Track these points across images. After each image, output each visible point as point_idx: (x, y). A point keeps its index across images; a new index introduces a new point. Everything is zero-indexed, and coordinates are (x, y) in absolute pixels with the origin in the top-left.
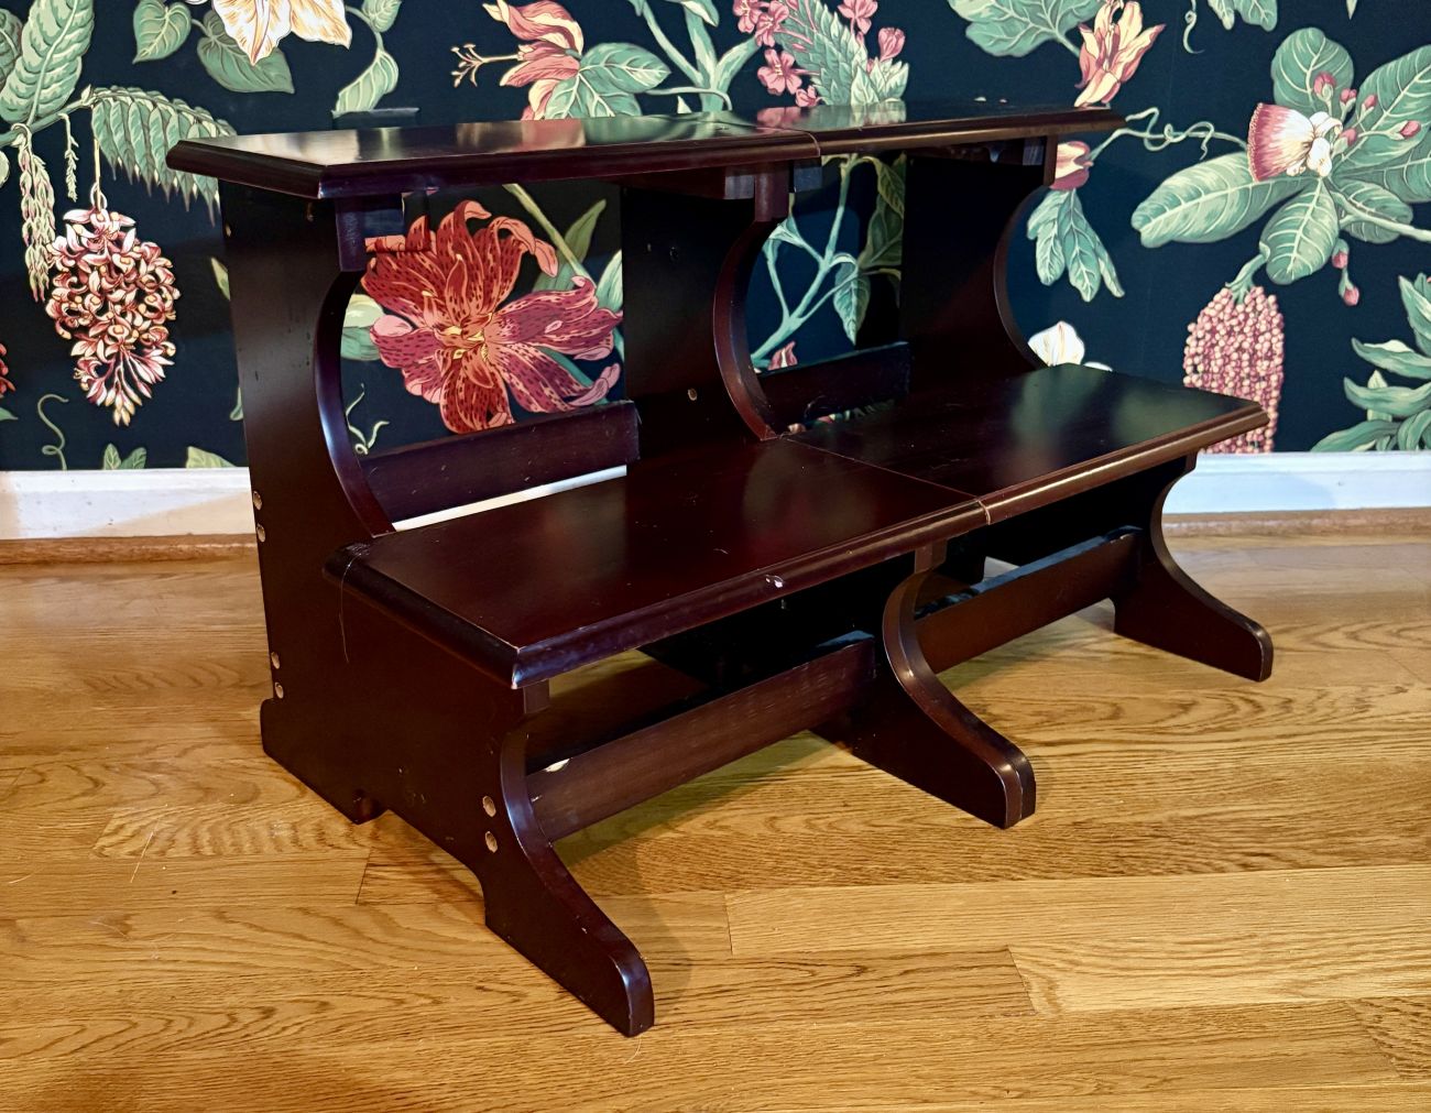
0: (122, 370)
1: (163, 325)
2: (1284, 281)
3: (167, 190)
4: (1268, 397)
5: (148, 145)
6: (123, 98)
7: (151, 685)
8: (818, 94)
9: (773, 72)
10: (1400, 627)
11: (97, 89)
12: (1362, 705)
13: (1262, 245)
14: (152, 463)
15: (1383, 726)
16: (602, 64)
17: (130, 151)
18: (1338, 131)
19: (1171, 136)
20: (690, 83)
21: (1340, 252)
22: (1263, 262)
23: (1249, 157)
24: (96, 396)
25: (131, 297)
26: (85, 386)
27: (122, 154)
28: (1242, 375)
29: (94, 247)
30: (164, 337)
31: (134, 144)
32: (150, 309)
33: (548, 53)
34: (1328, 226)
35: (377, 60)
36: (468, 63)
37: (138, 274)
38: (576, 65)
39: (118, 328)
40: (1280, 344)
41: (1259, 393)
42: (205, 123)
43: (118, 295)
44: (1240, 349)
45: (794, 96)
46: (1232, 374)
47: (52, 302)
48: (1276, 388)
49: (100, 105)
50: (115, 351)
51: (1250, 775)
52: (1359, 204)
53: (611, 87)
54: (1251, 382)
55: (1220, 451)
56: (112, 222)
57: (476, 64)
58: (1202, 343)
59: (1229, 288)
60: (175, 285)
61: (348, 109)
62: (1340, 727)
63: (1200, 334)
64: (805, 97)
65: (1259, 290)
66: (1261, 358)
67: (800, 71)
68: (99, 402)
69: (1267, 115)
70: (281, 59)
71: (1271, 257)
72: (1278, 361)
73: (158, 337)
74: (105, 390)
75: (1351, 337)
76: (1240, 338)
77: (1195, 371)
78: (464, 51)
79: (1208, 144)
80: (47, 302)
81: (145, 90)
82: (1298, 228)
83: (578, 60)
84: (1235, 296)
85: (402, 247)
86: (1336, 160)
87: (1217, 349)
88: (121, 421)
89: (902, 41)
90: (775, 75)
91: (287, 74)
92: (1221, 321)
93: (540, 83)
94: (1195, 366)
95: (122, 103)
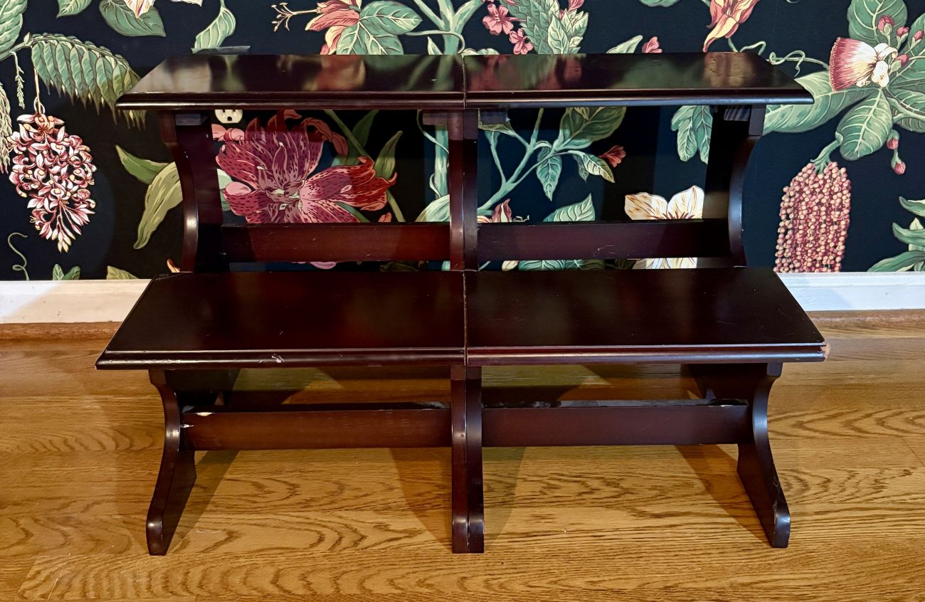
0: (61, 217)
1: (86, 188)
2: (852, 158)
3: (84, 101)
4: (838, 235)
5: (70, 72)
6: (52, 41)
7: (72, 449)
8: (525, 34)
9: (494, 20)
10: (915, 414)
11: (34, 35)
12: (878, 486)
13: (837, 134)
14: (83, 276)
15: (890, 505)
16: (375, 15)
17: (58, 76)
18: (894, 56)
19: (774, 60)
20: (436, 27)
21: (893, 138)
22: (838, 145)
23: (829, 74)
24: (45, 234)
25: (64, 171)
26: (38, 227)
27: (52, 77)
28: (821, 221)
29: (38, 138)
30: (87, 196)
31: (60, 71)
32: (77, 178)
33: (337, 9)
34: (885, 121)
35: (221, 14)
36: (283, 15)
37: (68, 155)
38: (357, 16)
39: (57, 191)
40: (848, 201)
41: (832, 232)
42: (107, 57)
43: (56, 169)
44: (820, 204)
45: (508, 36)
46: (814, 220)
47: (13, 173)
48: (844, 230)
49: (37, 45)
50: (57, 205)
52: (908, 106)
53: (381, 31)
54: (827, 225)
55: (804, 271)
56: (50, 122)
57: (289, 16)
58: (793, 199)
59: (813, 163)
60: (92, 163)
61: (203, 47)
62: (859, 506)
63: (792, 194)
64: (516, 37)
65: (834, 164)
66: (834, 210)
68: (48, 237)
69: (843, 45)
70: (156, 15)
71: (843, 142)
72: (846, 211)
73: (84, 196)
74: (51, 230)
75: (899, 196)
76: (820, 196)
77: (788, 218)
78: (280, 7)
79: (799, 66)
80: (10, 174)
81: (66, 36)
82: (863, 122)
83: (359, 13)
84: (817, 168)
85: (242, 138)
86: (892, 76)
87: (803, 203)
88: (63, 249)
90: (495, 22)
91: (161, 24)
92: (806, 185)
93: (333, 28)
94: (787, 215)
95: (51, 44)
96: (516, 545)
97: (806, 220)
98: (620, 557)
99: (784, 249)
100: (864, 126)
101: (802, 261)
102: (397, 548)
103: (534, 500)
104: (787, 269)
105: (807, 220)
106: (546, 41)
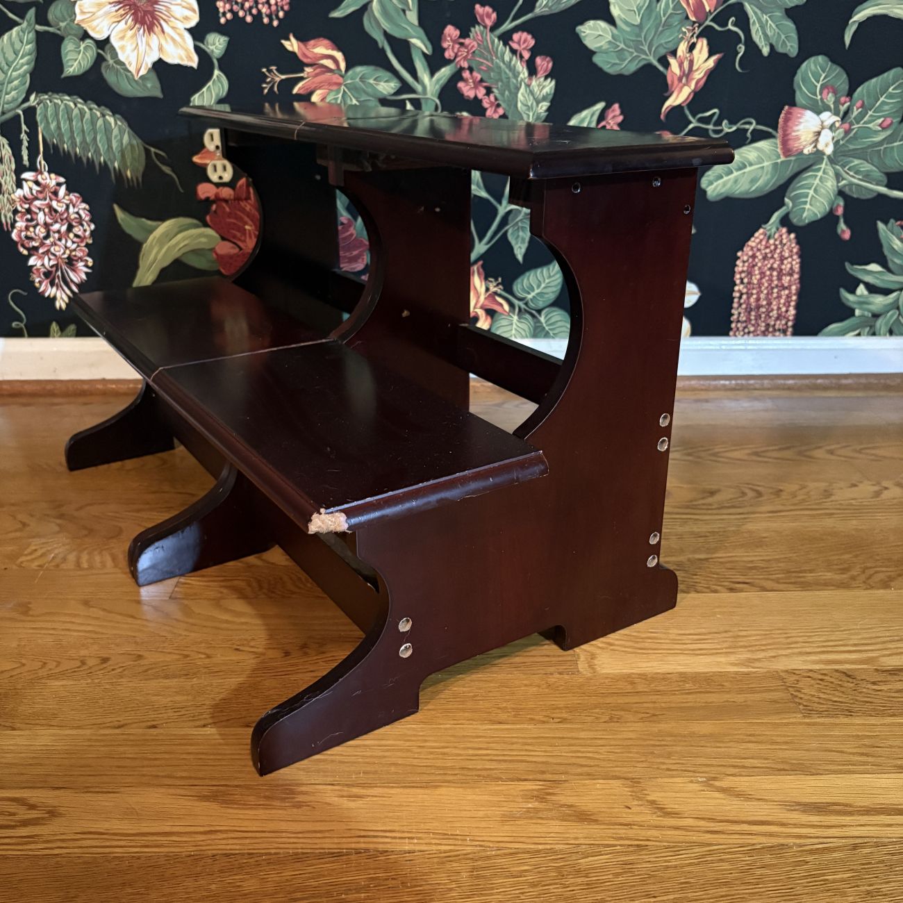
0: (60, 275)
1: (85, 246)
2: (801, 224)
3: (85, 160)
4: (790, 300)
5: (72, 131)
6: (56, 101)
8: (496, 99)
9: (467, 85)
10: (862, 447)
11: (40, 95)
12: (827, 494)
13: (786, 200)
14: (79, 334)
15: (838, 507)
16: (358, 80)
17: (61, 135)
18: (837, 125)
19: (727, 128)
20: (413, 91)
21: (838, 205)
22: (787, 211)
23: (778, 141)
24: (44, 292)
25: (64, 228)
26: (37, 285)
27: (56, 136)
28: (773, 285)
29: (40, 196)
30: (86, 254)
31: (63, 130)
32: (76, 236)
33: (323, 73)
34: (831, 188)
35: (215, 77)
36: (273, 79)
37: (68, 214)
38: (341, 80)
39: (57, 248)
40: (798, 266)
41: (784, 297)
42: (107, 117)
43: (56, 227)
44: (771, 269)
45: (481, 101)
46: (766, 285)
47: (15, 231)
48: (795, 294)
49: (42, 105)
50: (55, 262)
51: (745, 535)
52: (851, 173)
53: (363, 94)
54: (779, 290)
55: (758, 335)
56: (51, 180)
57: (278, 80)
58: (746, 264)
59: (765, 229)
60: (91, 221)
62: (809, 507)
63: (745, 258)
64: (488, 101)
65: (784, 230)
66: (785, 275)
67: (485, 84)
68: (47, 295)
69: (790, 113)
70: (154, 76)
71: (793, 207)
72: (796, 276)
74: (50, 288)
75: (845, 261)
76: (772, 261)
77: (742, 282)
78: (270, 71)
79: (752, 133)
80: (12, 231)
81: (69, 95)
82: (810, 188)
83: (342, 76)
84: (768, 233)
85: (232, 197)
86: (836, 144)
87: (756, 268)
88: (60, 307)
89: (550, 65)
91: (158, 85)
92: (759, 250)
93: (318, 92)
94: (742, 280)
95: (55, 104)
99: (739, 313)
100: (811, 192)
101: (756, 325)
104: (742, 333)
105: (760, 284)
106: (516, 106)
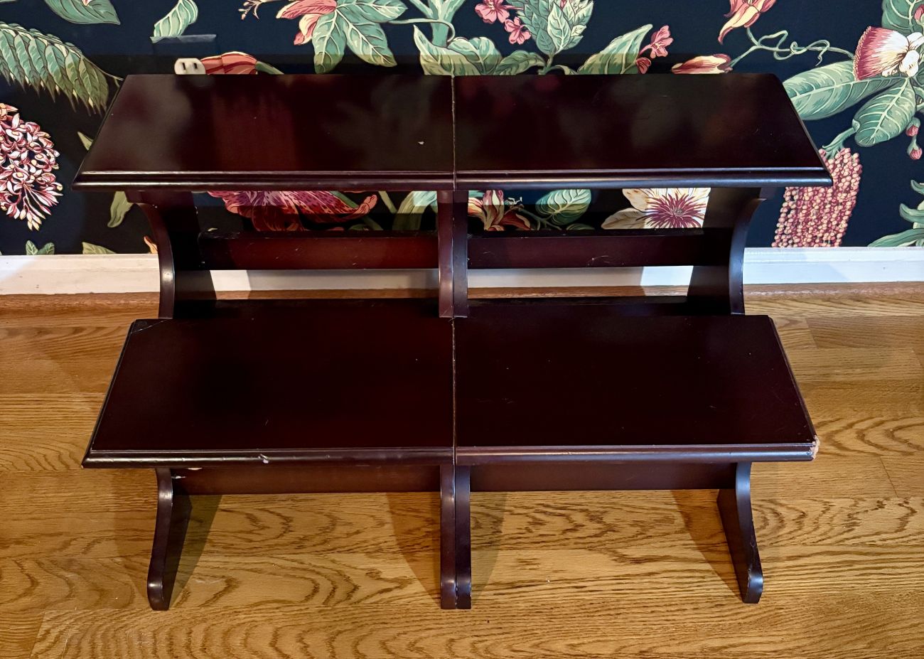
0: (27, 198)
1: (51, 172)
2: (866, 145)
3: (37, 89)
4: (842, 215)
5: (17, 61)
8: (522, 23)
9: (487, 8)
10: (896, 425)
12: (851, 523)
13: (854, 121)
14: (58, 251)
15: (860, 548)
16: (354, 3)
17: (4, 64)
19: (795, 50)
20: (423, 15)
21: (913, 126)
22: (853, 133)
23: (854, 64)
24: (12, 214)
25: (24, 156)
26: (4, 208)
28: (826, 201)
30: (53, 179)
31: (6, 59)
32: (40, 163)
34: (908, 109)
35: (180, 2)
36: (251, 2)
37: (27, 141)
38: (333, 3)
39: (20, 174)
40: (857, 184)
41: (836, 212)
42: (56, 45)
43: (15, 154)
45: (504, 24)
46: (819, 201)
48: (849, 210)
50: (21, 187)
53: (362, 19)
54: (832, 206)
55: (803, 246)
57: (257, 3)
59: (825, 149)
60: (54, 148)
61: (164, 35)
62: (831, 549)
64: (512, 25)
65: (847, 150)
66: (841, 192)
67: (508, 7)
68: (16, 217)
69: (873, 35)
70: (107, 2)
71: (860, 129)
72: (853, 193)
73: (49, 180)
74: (18, 210)
75: (911, 179)
77: (792, 199)
79: (822, 55)
81: (7, 23)
82: (884, 111)
84: (828, 154)
88: (33, 227)
90: (489, 10)
91: (114, 12)
93: (307, 16)
94: (792, 197)
96: (501, 599)
97: (811, 202)
98: (599, 614)
99: (785, 227)
100: (885, 114)
101: (802, 237)
102: (388, 602)
103: (520, 540)
104: (785, 244)
106: (545, 30)
